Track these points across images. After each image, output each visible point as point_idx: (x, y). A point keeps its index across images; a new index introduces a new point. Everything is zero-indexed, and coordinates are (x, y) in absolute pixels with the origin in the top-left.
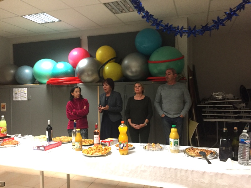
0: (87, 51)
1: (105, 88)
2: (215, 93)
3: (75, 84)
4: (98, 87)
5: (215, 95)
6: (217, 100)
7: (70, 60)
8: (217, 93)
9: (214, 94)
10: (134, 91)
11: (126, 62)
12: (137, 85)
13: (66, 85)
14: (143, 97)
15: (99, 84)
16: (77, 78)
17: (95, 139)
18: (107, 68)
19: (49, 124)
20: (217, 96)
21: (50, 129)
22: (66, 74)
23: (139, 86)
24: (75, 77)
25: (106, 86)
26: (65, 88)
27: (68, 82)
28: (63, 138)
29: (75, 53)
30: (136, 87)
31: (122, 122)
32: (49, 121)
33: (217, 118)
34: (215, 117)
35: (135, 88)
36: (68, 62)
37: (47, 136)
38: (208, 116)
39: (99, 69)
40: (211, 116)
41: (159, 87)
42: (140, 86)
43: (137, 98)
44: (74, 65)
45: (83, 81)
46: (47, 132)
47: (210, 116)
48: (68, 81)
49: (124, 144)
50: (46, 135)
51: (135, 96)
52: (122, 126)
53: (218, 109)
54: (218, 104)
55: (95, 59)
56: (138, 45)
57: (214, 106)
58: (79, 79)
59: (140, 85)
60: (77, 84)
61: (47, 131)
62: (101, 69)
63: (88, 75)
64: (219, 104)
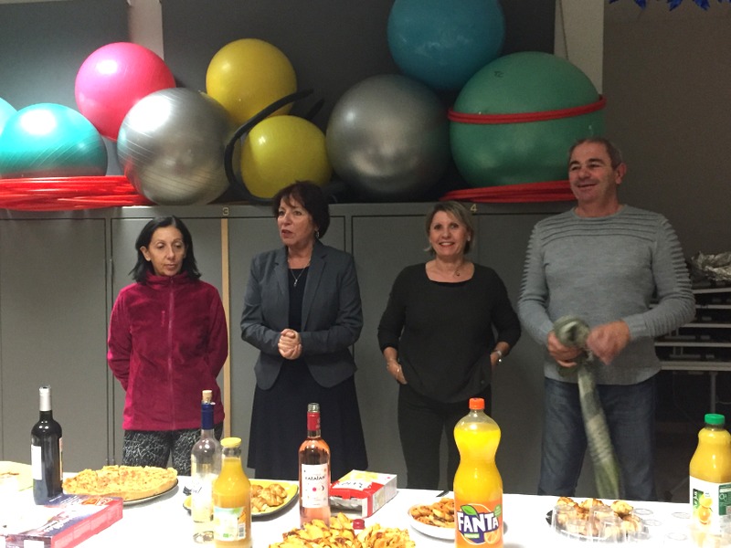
0: (160, 59)
1: (287, 224)
2: (706, 253)
3: (112, 206)
4: (224, 222)
5: (707, 263)
6: (714, 285)
7: (82, 98)
8: (715, 255)
9: (702, 257)
10: (427, 244)
11: (350, 116)
12: (442, 217)
13: (68, 214)
14: (467, 274)
15: (226, 209)
16: (121, 182)
17: (307, 485)
18: (261, 139)
19: (45, 407)
20: (715, 270)
21: (48, 433)
22: (66, 163)
23: (454, 226)
24: (107, 176)
25: (292, 218)
26: (62, 226)
27: (77, 199)
28: (115, 475)
29: (106, 65)
30: (439, 227)
31: (476, 403)
32: (44, 393)
33: (713, 356)
34: (702, 354)
35: (435, 234)
36: (74, 104)
37: (35, 470)
38: (674, 350)
39: (228, 142)
40: (687, 350)
41: (536, 227)
42: (456, 226)
43: (437, 272)
44: (108, 125)
45: (148, 195)
46: (36, 452)
47: (685, 348)
48: (78, 194)
49: (489, 517)
50: (28, 461)
51: (428, 266)
52: (474, 426)
53: (714, 321)
54: (714, 300)
55: (203, 93)
56: (404, 40)
57: (705, 307)
58: (130, 187)
59: (457, 222)
60: (120, 206)
61: (36, 444)
62: (236, 145)
63: (181, 169)
64: (719, 300)
